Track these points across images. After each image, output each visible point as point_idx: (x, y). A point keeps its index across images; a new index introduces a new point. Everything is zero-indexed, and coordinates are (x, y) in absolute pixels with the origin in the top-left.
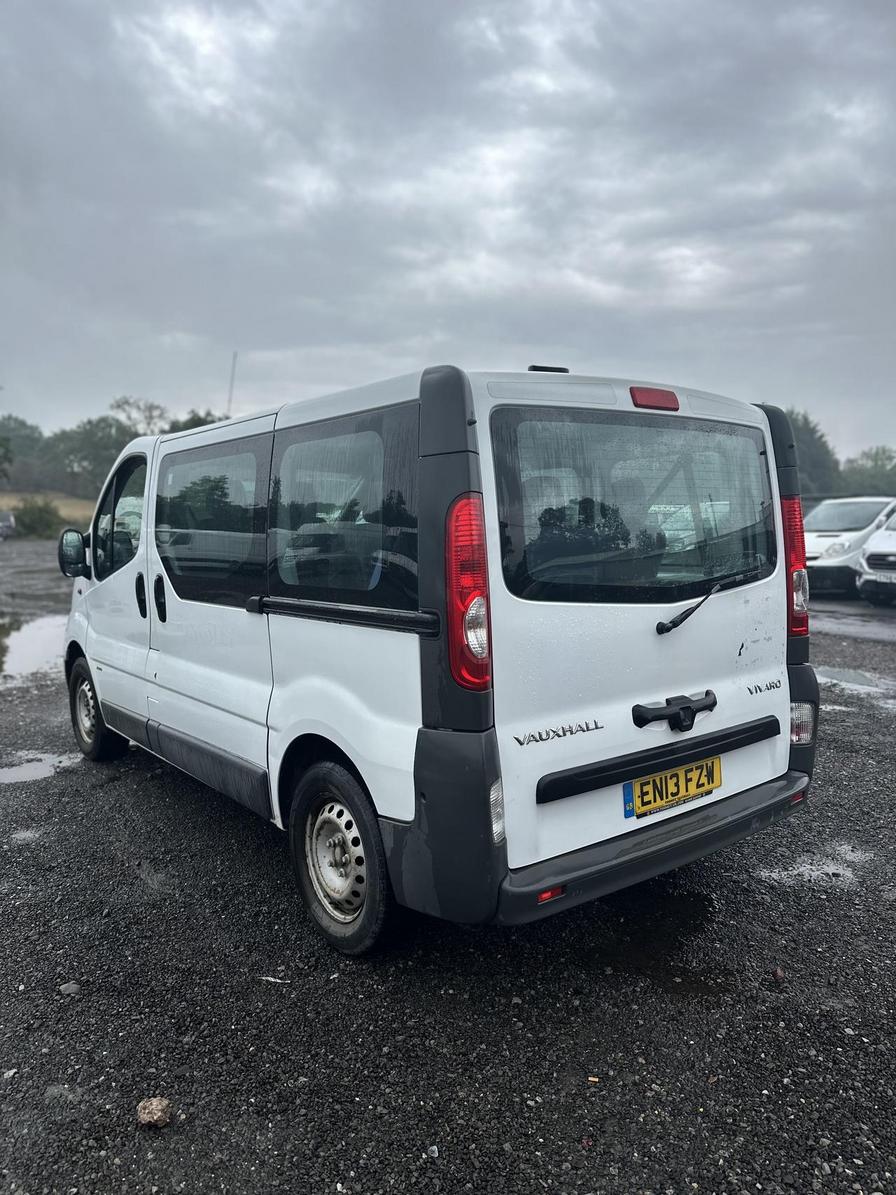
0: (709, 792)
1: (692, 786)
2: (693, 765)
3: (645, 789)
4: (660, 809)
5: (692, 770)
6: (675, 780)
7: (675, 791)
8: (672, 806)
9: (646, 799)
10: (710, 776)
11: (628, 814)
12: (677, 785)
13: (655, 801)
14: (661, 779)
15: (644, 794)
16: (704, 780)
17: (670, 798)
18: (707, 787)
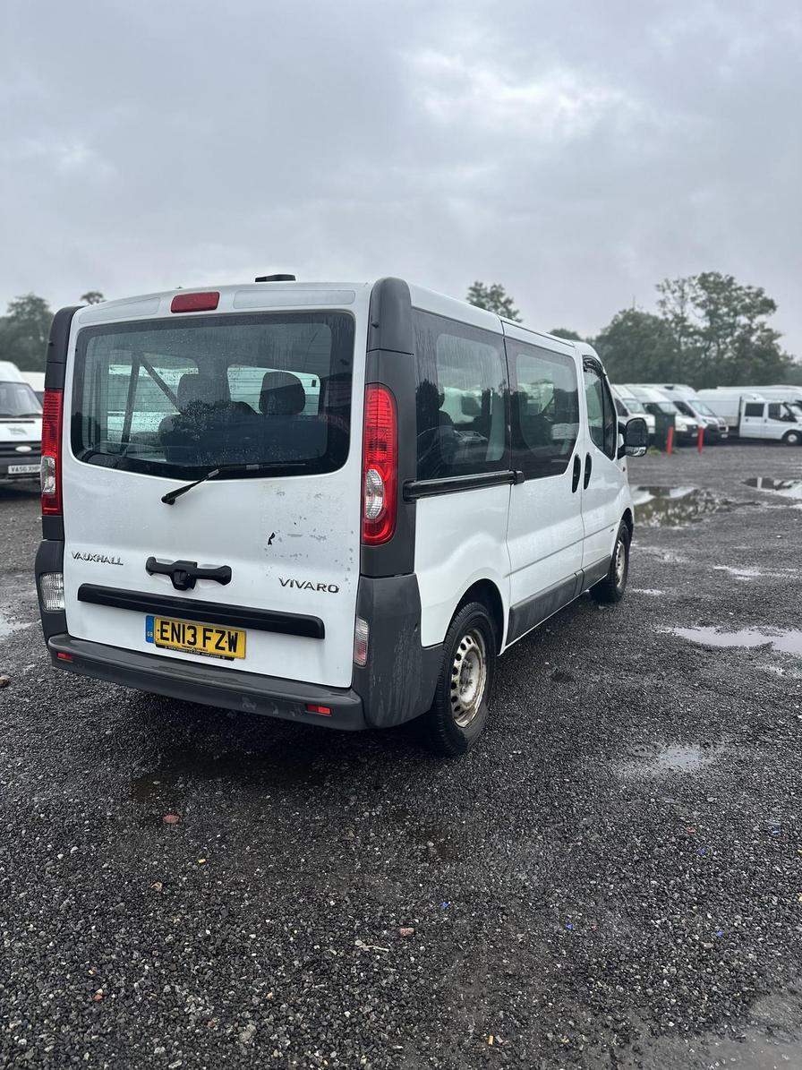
0: (231, 659)
1: (211, 646)
2: (214, 626)
3: (165, 627)
4: (176, 649)
5: (211, 631)
6: (192, 631)
7: (192, 640)
8: (188, 652)
9: (165, 635)
10: (233, 644)
11: (149, 640)
12: (194, 636)
13: (173, 640)
14: (179, 625)
15: (163, 631)
16: (224, 644)
17: (186, 644)
18: (227, 652)
